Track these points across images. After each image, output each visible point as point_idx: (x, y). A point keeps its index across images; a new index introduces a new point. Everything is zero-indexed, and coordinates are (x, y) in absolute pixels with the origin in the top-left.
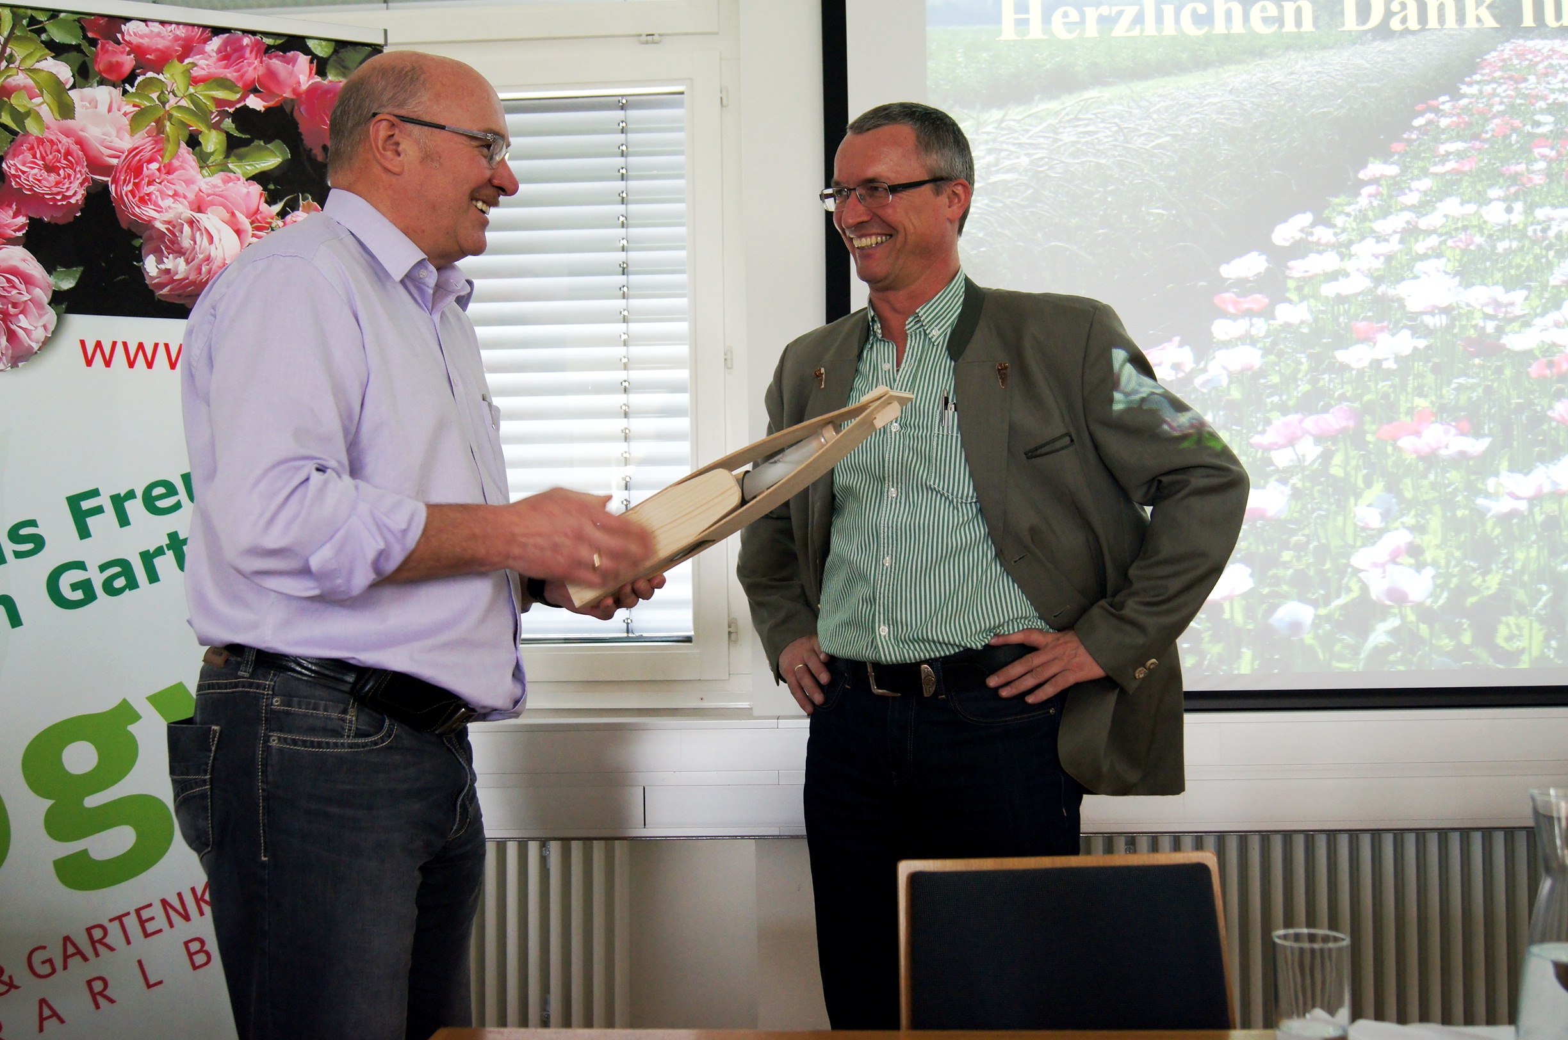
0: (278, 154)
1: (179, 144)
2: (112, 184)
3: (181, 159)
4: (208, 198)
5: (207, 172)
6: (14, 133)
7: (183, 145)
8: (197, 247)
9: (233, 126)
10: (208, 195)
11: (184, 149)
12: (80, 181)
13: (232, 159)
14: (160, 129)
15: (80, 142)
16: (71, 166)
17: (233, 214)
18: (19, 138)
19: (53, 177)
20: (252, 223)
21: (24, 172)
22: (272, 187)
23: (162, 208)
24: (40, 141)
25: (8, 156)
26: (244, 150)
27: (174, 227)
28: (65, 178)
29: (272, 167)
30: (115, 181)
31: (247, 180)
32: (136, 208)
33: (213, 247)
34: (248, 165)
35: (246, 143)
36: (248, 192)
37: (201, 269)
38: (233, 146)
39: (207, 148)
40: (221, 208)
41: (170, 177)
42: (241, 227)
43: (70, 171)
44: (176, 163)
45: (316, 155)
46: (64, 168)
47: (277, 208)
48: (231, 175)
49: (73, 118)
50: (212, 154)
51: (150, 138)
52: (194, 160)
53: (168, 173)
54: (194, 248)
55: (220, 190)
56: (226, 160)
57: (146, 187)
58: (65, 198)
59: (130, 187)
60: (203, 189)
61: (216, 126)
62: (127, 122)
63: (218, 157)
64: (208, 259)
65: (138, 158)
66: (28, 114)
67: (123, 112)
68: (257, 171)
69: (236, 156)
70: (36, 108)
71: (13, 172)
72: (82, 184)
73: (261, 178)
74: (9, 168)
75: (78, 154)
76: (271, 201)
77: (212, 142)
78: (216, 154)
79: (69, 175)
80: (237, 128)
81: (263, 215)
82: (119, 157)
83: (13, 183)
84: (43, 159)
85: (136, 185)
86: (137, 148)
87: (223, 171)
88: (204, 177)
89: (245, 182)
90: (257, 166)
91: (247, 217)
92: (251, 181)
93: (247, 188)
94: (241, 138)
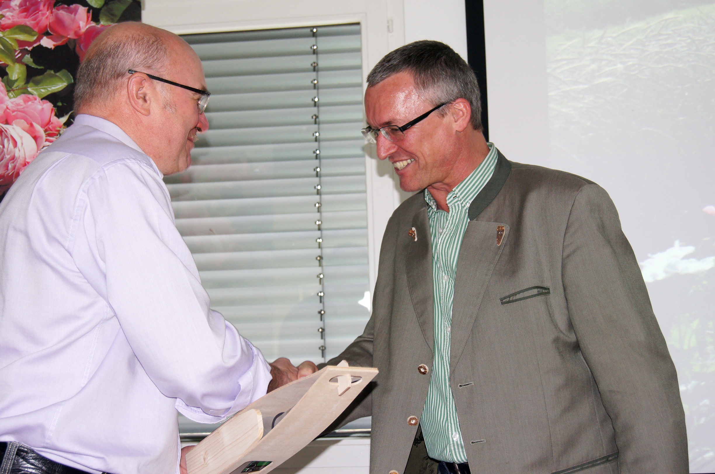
0: (64, 80)
4: (14, 114)
5: (12, 94)
8: (5, 150)
9: (32, 60)
10: (13, 112)
13: (31, 84)
17: (32, 125)
20: (46, 131)
22: (60, 104)
26: (39, 78)
29: (60, 90)
31: (42, 99)
33: (17, 150)
34: (42, 88)
35: (41, 72)
36: (43, 109)
37: (8, 166)
38: (32, 74)
39: (12, 76)
40: (23, 120)
42: (37, 134)
47: (64, 119)
48: (30, 96)
50: (16, 81)
52: (3, 86)
54: (3, 151)
55: (22, 107)
56: (26, 85)
60: (10, 107)
61: (19, 61)
63: (21, 83)
64: (13, 158)
68: (49, 93)
69: (33, 82)
73: (52, 98)
76: (59, 115)
77: (16, 72)
78: (19, 81)
80: (35, 62)
81: (54, 125)
87: (24, 93)
88: (10, 98)
89: (40, 101)
90: (49, 89)
91: (42, 127)
92: (43, 100)
93: (42, 106)
94: (37, 69)
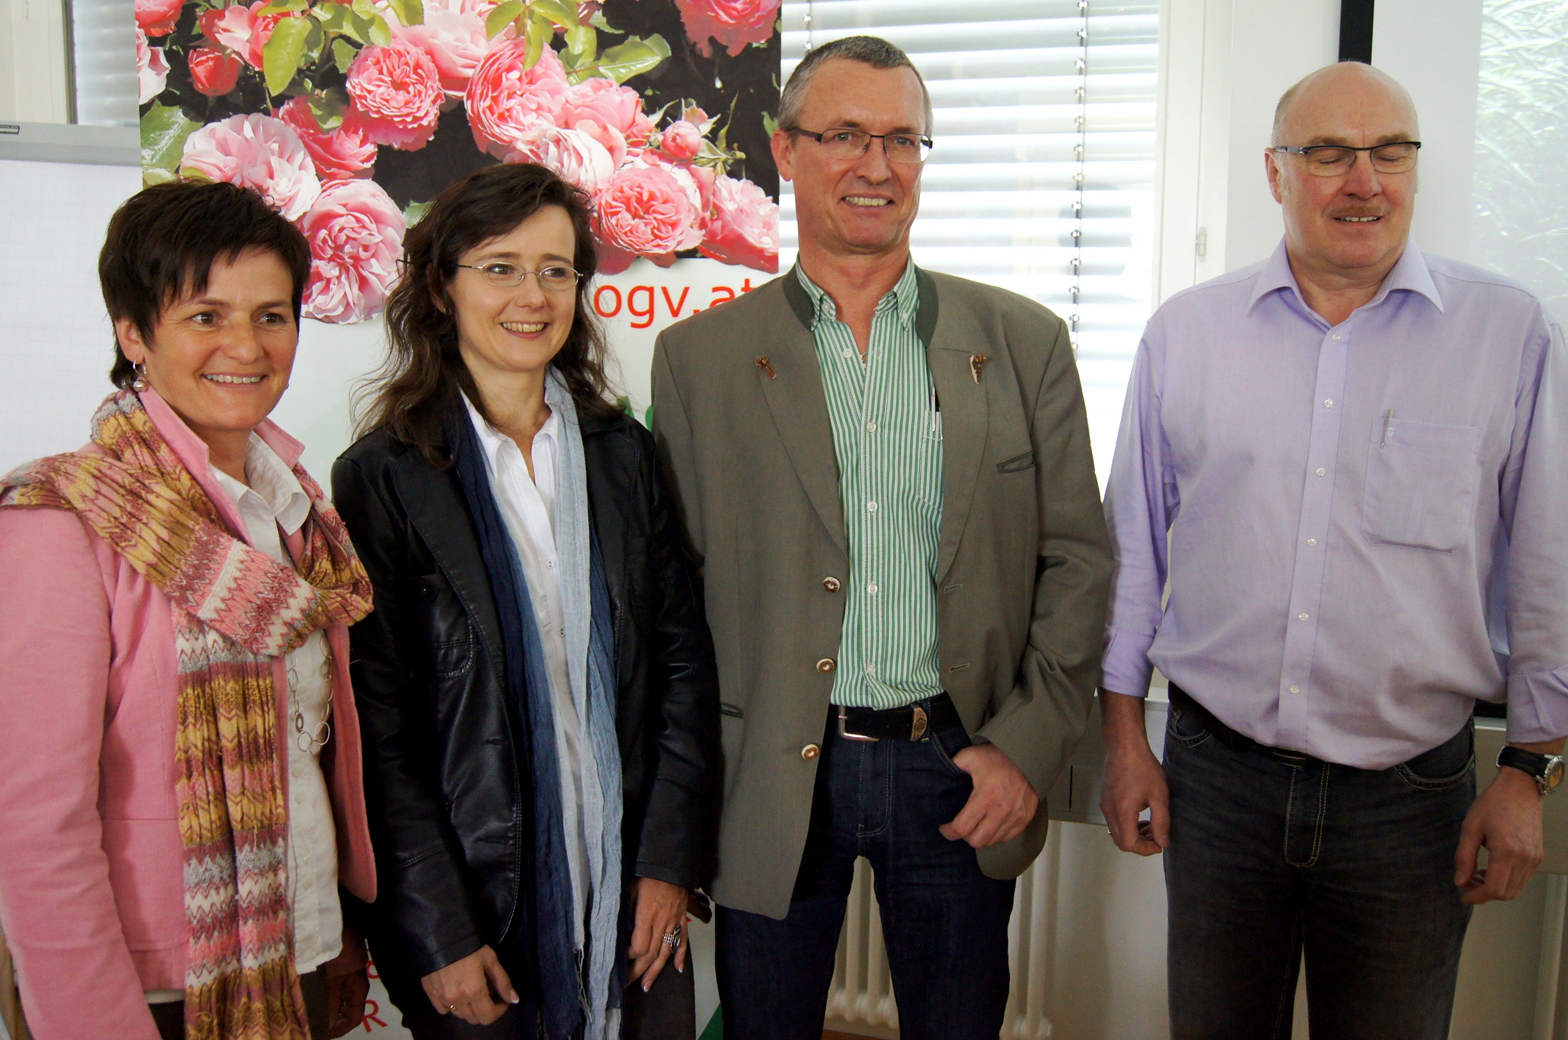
0: (656, 51)
1: (542, 47)
2: (468, 99)
3: (544, 65)
4: (577, 111)
5: (574, 78)
6: (358, 46)
7: (547, 47)
8: (565, 170)
9: (604, 20)
10: (577, 107)
11: (548, 52)
12: (432, 98)
13: (603, 60)
14: (520, 30)
15: (430, 53)
16: (421, 80)
17: (605, 129)
18: (363, 52)
19: (402, 96)
20: (627, 138)
21: (370, 92)
22: (649, 92)
23: (523, 125)
24: (387, 53)
25: (353, 74)
26: (616, 49)
27: (538, 148)
28: (415, 96)
29: (649, 68)
30: (471, 96)
31: (621, 86)
32: (495, 127)
33: (582, 170)
34: (622, 67)
35: (619, 40)
36: (622, 101)
38: (604, 43)
39: (574, 48)
40: (591, 121)
41: (532, 87)
42: (614, 144)
43: (420, 87)
44: (539, 70)
45: (701, 50)
46: (413, 84)
47: (656, 117)
48: (603, 81)
49: (422, 23)
50: (580, 56)
51: (509, 42)
52: (559, 65)
53: (531, 82)
55: (590, 99)
56: (596, 62)
57: (505, 102)
58: (416, 119)
59: (488, 102)
60: (571, 100)
61: (584, 22)
62: (483, 24)
63: (587, 60)
65: (495, 66)
66: (372, 21)
67: (477, 11)
68: (632, 75)
69: (607, 57)
70: (381, 14)
71: (358, 92)
72: (434, 102)
73: (637, 83)
74: (354, 88)
75: (428, 66)
76: (649, 110)
77: (581, 41)
78: (584, 56)
79: (420, 93)
80: (609, 23)
81: (639, 128)
82: (474, 67)
83: (359, 106)
84: (390, 74)
85: (495, 99)
86: (494, 55)
87: (593, 76)
88: (571, 85)
89: (619, 89)
90: (632, 68)
91: (621, 131)
92: (624, 87)
93: (621, 96)
94: (612, 34)
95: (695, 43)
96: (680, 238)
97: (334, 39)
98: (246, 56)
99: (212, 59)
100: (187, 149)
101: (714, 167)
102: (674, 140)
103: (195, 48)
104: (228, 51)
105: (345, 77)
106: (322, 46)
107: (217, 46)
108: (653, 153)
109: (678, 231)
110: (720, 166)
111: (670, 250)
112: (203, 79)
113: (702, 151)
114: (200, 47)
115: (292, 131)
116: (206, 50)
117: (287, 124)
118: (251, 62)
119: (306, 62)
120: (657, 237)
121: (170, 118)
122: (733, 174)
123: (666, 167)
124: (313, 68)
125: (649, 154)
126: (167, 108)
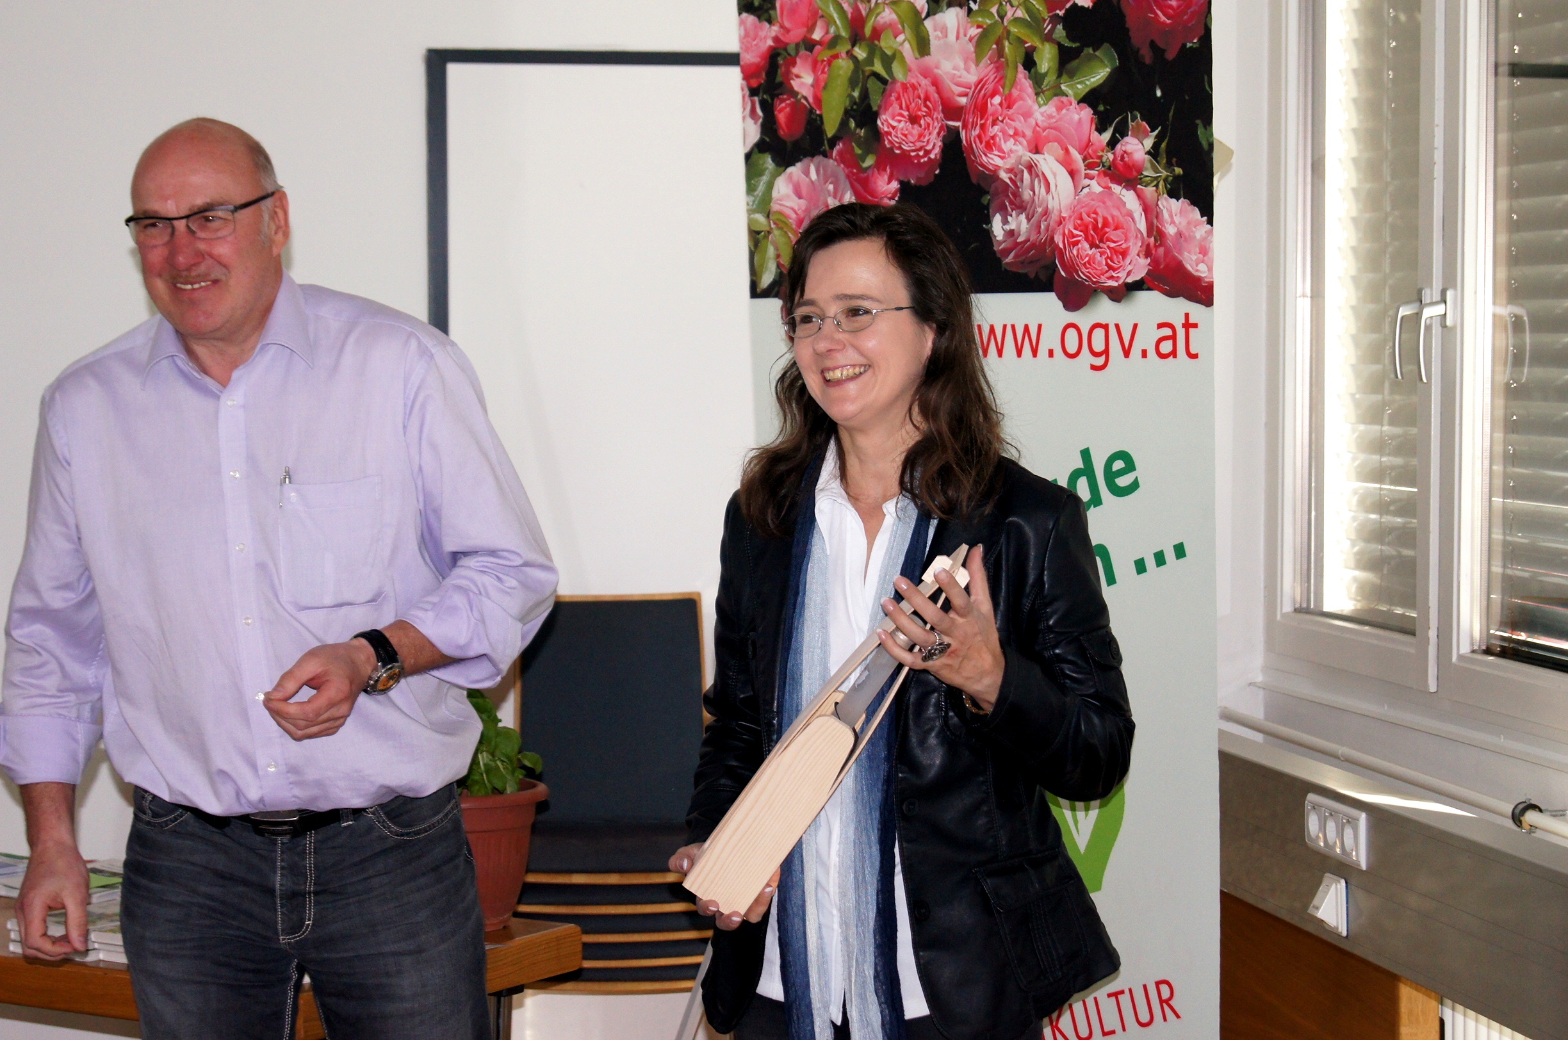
0: (1106, 62)
1: (1017, 68)
2: (963, 129)
3: (1019, 87)
4: (1045, 134)
5: (1042, 99)
6: (884, 82)
7: (1020, 68)
8: (1036, 198)
9: (1064, 33)
10: (1044, 129)
11: (1021, 72)
12: (937, 130)
13: (1065, 77)
14: (1000, 52)
15: (936, 83)
16: (929, 114)
17: (1067, 151)
18: (888, 87)
19: (916, 130)
20: (1084, 160)
21: (894, 128)
22: (1101, 108)
23: (1004, 153)
24: (905, 87)
25: (882, 111)
26: (1075, 63)
27: (1016, 176)
28: (925, 129)
29: (1101, 81)
30: (965, 126)
31: (1079, 103)
32: (983, 156)
33: (1050, 197)
34: (1079, 83)
35: (1076, 54)
36: (1080, 119)
37: (1040, 227)
38: (1067, 60)
39: (1041, 67)
40: (1056, 144)
41: (1011, 111)
42: (1074, 167)
43: (928, 119)
44: (1015, 93)
45: (1143, 57)
46: (924, 116)
47: (1107, 136)
48: (1064, 99)
49: (929, 54)
50: (1046, 74)
51: (992, 65)
52: (1030, 86)
53: (1009, 107)
54: (1033, 200)
55: (1055, 120)
56: (1059, 80)
57: (991, 130)
58: (927, 153)
59: (977, 131)
60: (1040, 123)
61: (1048, 38)
62: (972, 49)
63: (1052, 77)
64: (1046, 213)
65: (983, 92)
66: (894, 56)
67: (968, 36)
68: (1087, 90)
69: (1067, 73)
70: (900, 48)
71: (886, 129)
72: (939, 134)
73: (1090, 99)
74: (883, 124)
75: (934, 97)
76: (1101, 130)
77: (1046, 59)
78: (1049, 74)
79: (929, 125)
80: (1070, 37)
81: (1094, 147)
82: (966, 95)
83: (886, 142)
84: (908, 109)
85: (983, 127)
86: (982, 80)
87: (1056, 95)
88: (1040, 106)
89: (1077, 106)
90: (1088, 83)
91: (1080, 154)
92: (1082, 105)
93: (1079, 114)
94: (1071, 48)
95: (1139, 49)
96: (1129, 268)
97: (868, 77)
98: (811, 100)
99: (789, 105)
100: (775, 194)
101: (1157, 186)
102: (1122, 158)
103: (777, 95)
104: (799, 97)
105: (876, 115)
106: (860, 85)
107: (794, 94)
108: (1105, 174)
109: (1128, 260)
110: (1161, 183)
111: (1121, 281)
112: (783, 125)
113: (1147, 169)
114: (781, 94)
115: (841, 171)
116: (785, 97)
117: (839, 165)
118: (814, 106)
119: (850, 102)
120: (1110, 268)
121: (763, 164)
122: (1173, 194)
123: (1116, 189)
124: (855, 107)
125: (1102, 175)
126: (760, 155)
